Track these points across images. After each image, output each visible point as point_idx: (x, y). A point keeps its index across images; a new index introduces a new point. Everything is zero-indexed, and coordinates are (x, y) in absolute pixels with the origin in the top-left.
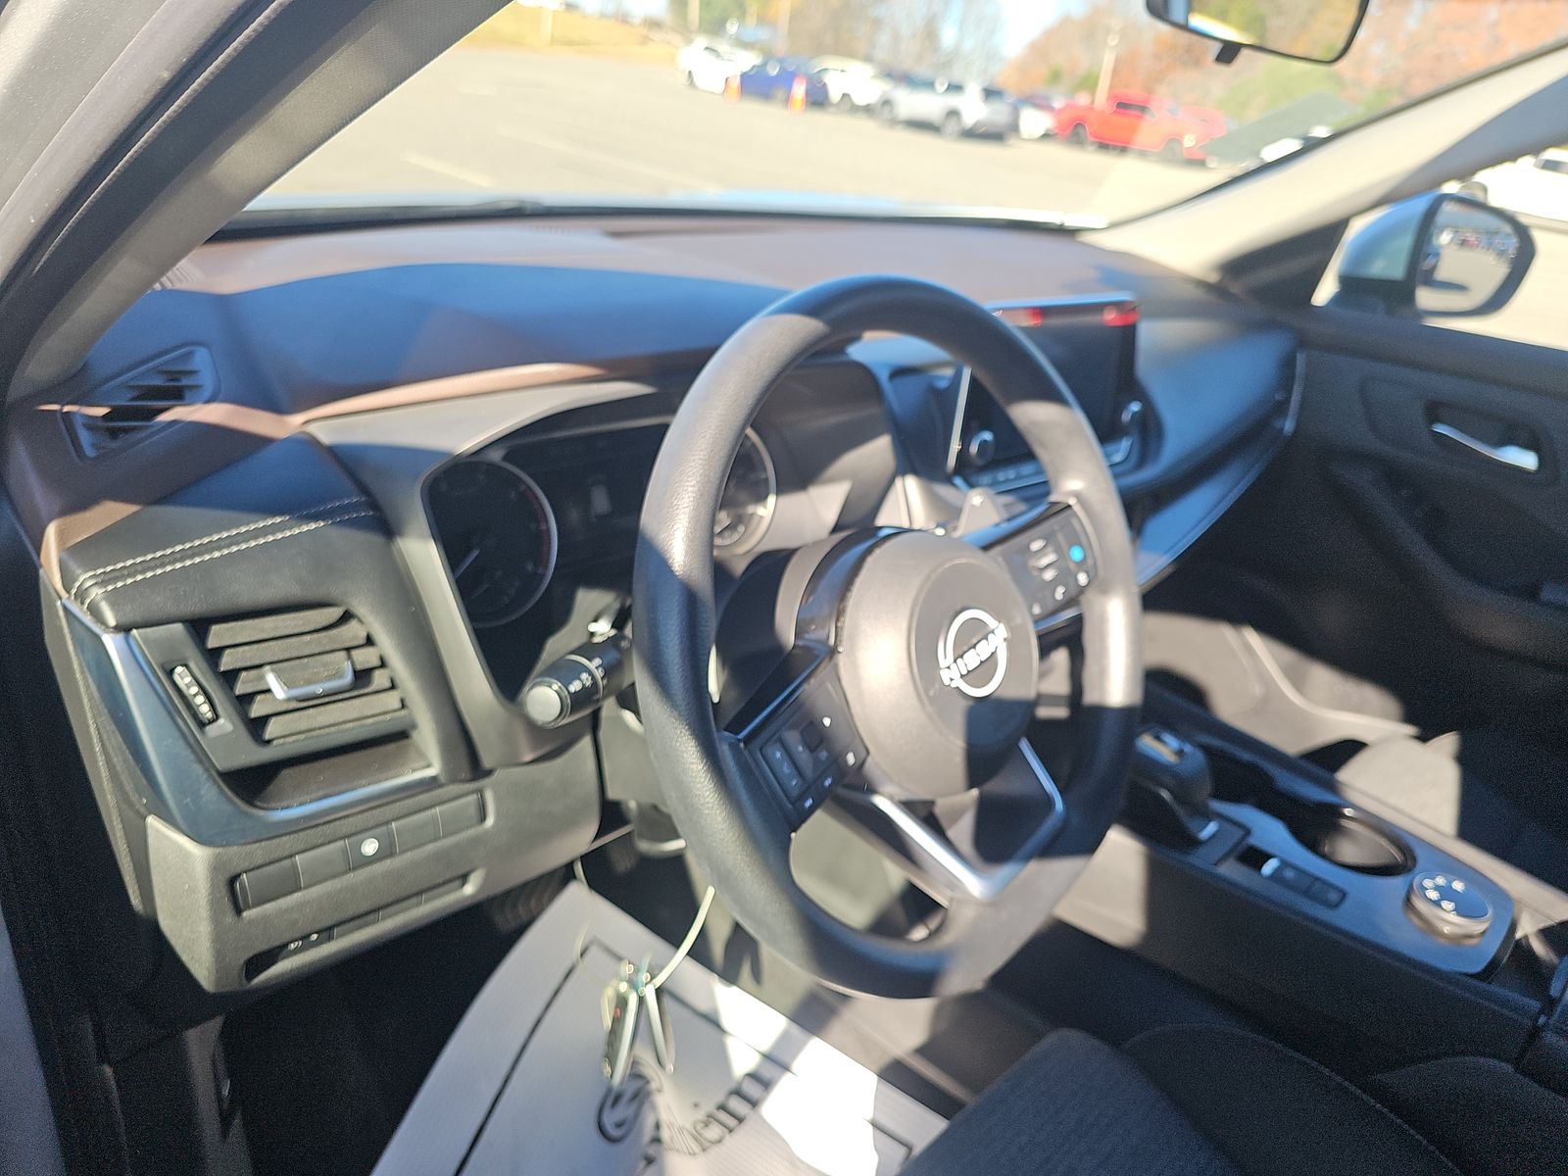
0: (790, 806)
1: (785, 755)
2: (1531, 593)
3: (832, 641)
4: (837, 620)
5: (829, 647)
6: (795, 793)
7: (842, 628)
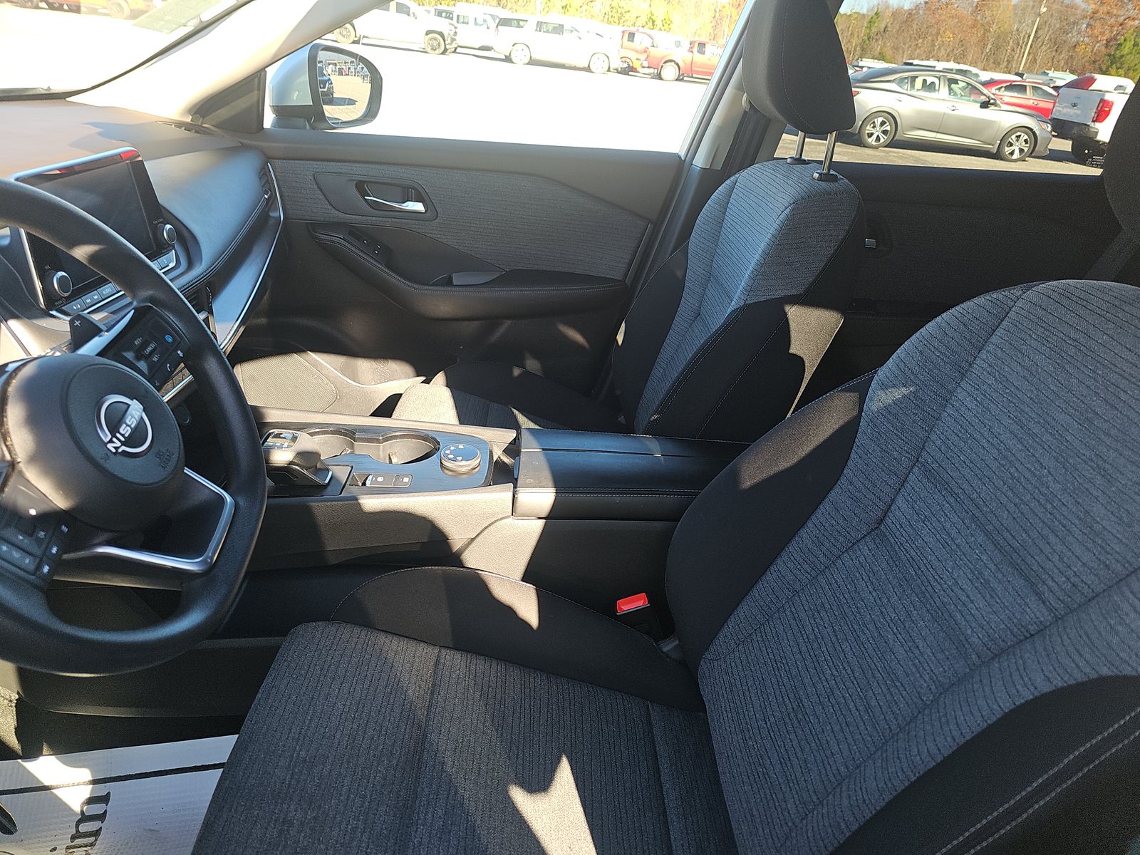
0: (33, 577)
1: (10, 546)
2: (449, 282)
3: (8, 457)
4: (5, 441)
5: (8, 462)
6: (32, 567)
7: (12, 445)
